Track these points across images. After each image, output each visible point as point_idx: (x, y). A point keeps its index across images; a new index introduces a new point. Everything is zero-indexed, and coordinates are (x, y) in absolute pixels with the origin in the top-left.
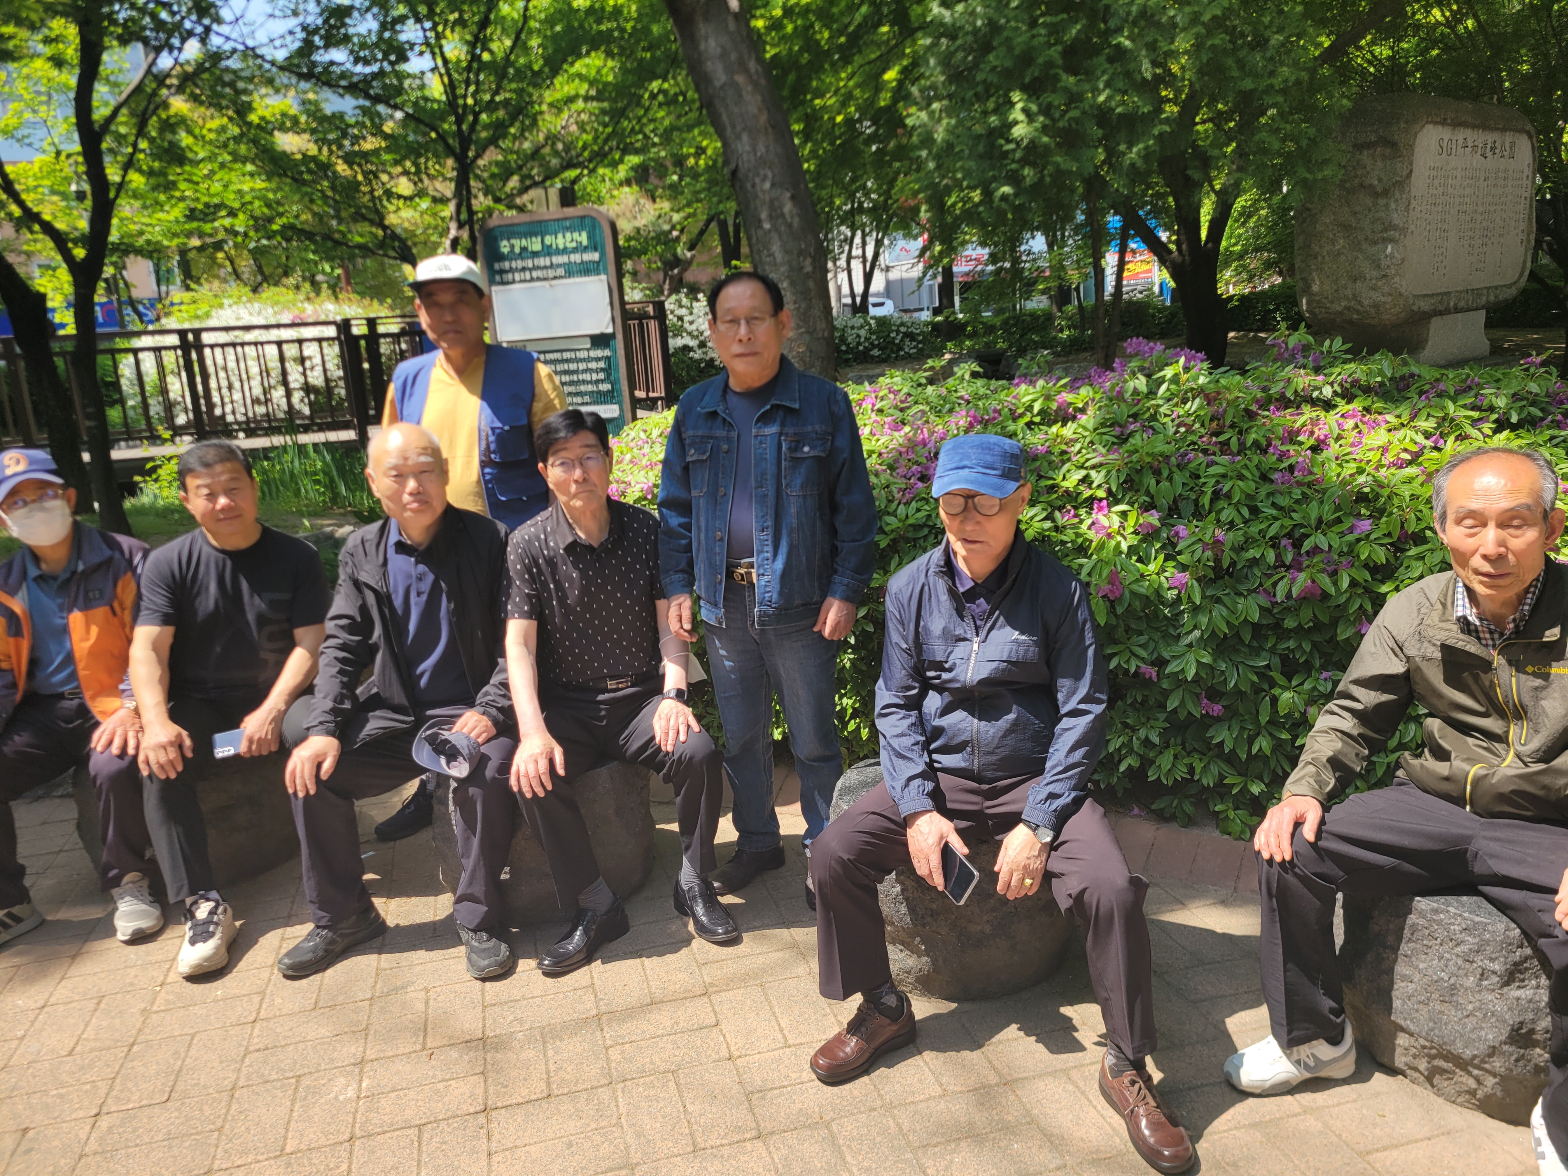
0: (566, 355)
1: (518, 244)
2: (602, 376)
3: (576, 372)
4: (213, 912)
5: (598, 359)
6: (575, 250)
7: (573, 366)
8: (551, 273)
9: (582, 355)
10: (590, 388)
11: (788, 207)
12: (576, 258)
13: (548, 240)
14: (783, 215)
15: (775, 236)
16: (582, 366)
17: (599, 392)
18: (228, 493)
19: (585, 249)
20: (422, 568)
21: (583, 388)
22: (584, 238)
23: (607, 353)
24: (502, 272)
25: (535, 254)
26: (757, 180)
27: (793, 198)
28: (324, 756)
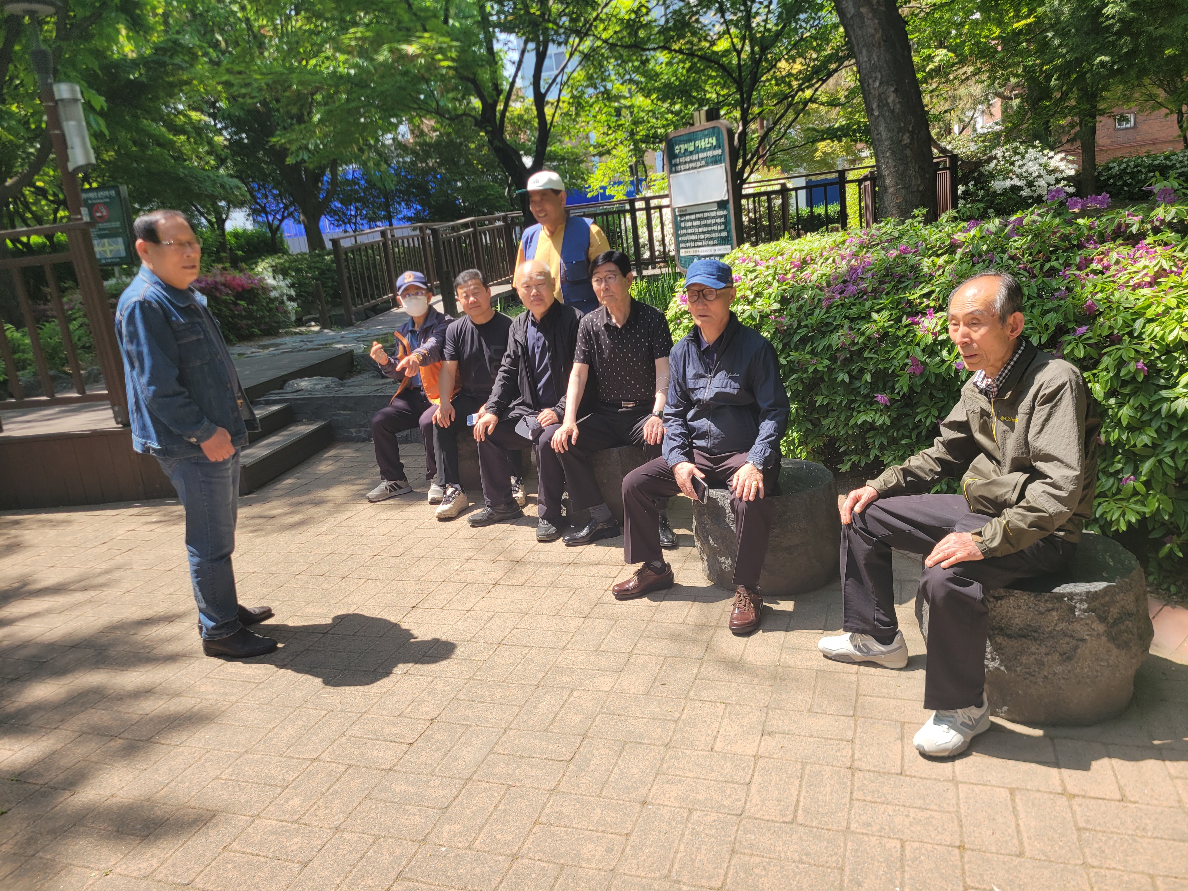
0: (706, 215)
1: (683, 147)
2: (722, 227)
3: (710, 225)
4: (453, 493)
5: (721, 217)
6: (710, 149)
7: (709, 222)
8: (698, 164)
9: (713, 214)
10: (716, 235)
11: (892, 98)
12: (710, 154)
13: (698, 143)
14: (887, 104)
15: (881, 119)
16: (713, 221)
17: (722, 237)
18: (474, 295)
19: (715, 148)
20: (539, 334)
21: (714, 235)
22: (714, 141)
23: (725, 212)
24: (676, 165)
25: (691, 153)
26: (871, 81)
27: (896, 91)
28: (489, 422)
